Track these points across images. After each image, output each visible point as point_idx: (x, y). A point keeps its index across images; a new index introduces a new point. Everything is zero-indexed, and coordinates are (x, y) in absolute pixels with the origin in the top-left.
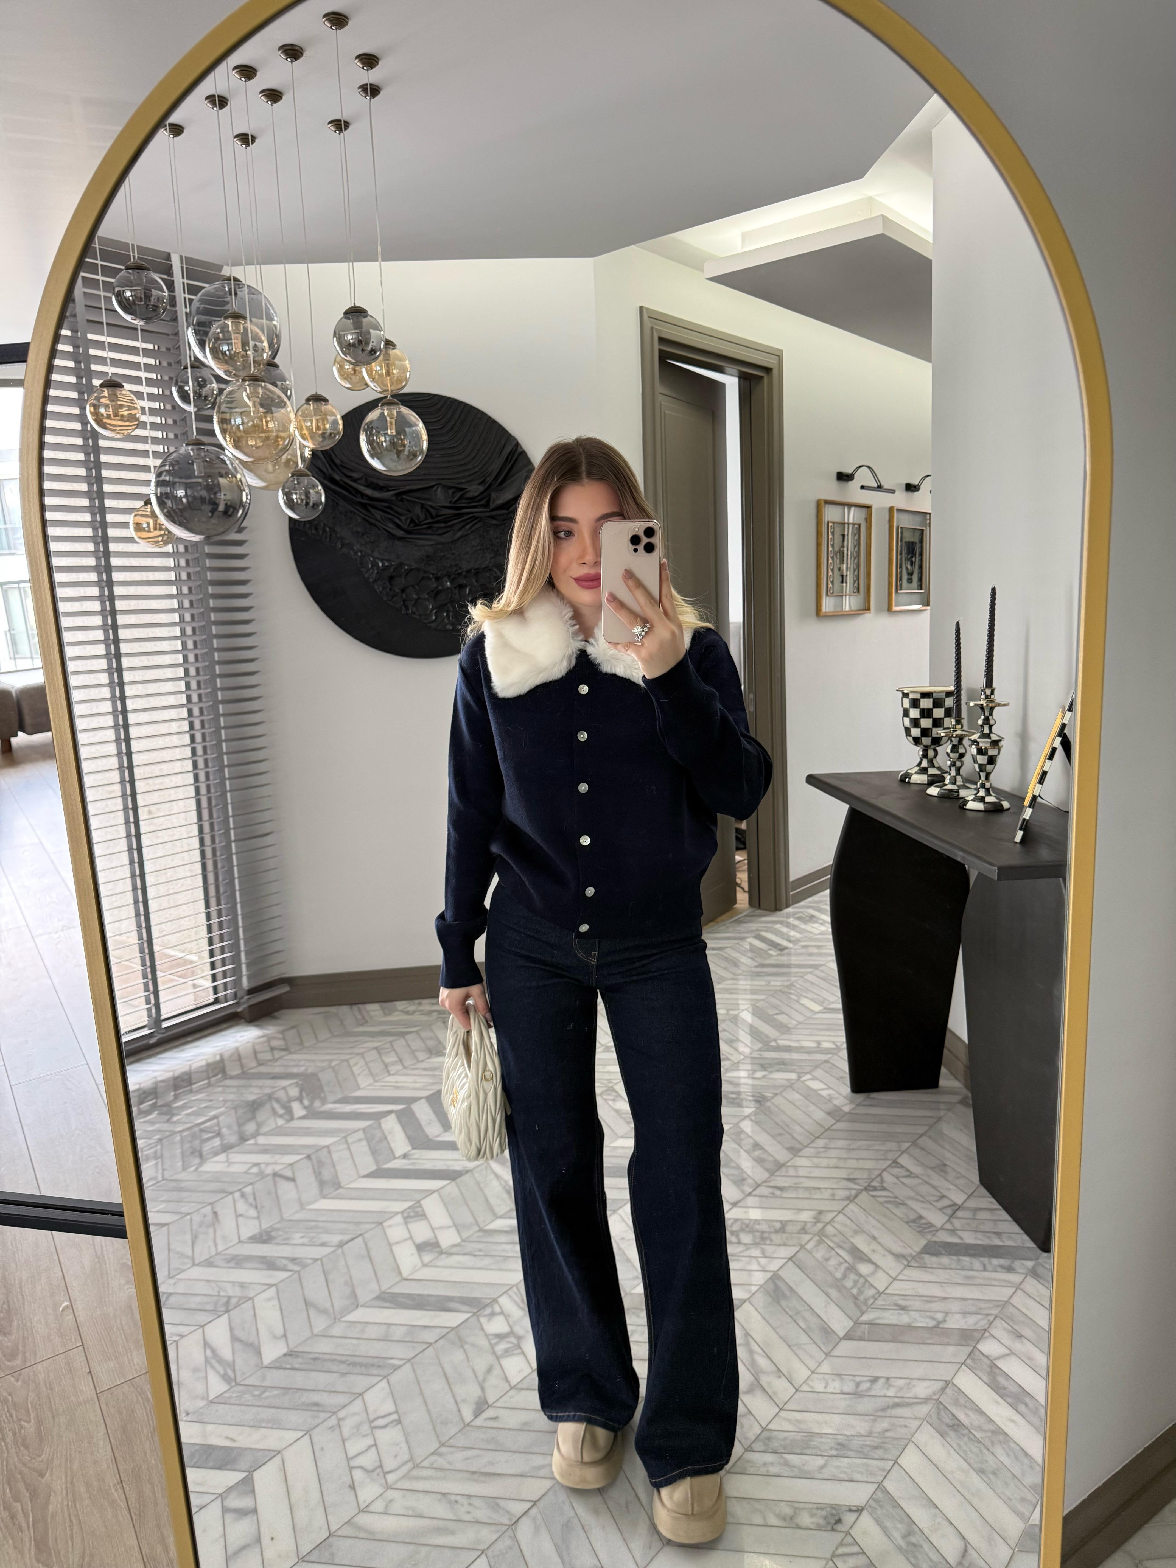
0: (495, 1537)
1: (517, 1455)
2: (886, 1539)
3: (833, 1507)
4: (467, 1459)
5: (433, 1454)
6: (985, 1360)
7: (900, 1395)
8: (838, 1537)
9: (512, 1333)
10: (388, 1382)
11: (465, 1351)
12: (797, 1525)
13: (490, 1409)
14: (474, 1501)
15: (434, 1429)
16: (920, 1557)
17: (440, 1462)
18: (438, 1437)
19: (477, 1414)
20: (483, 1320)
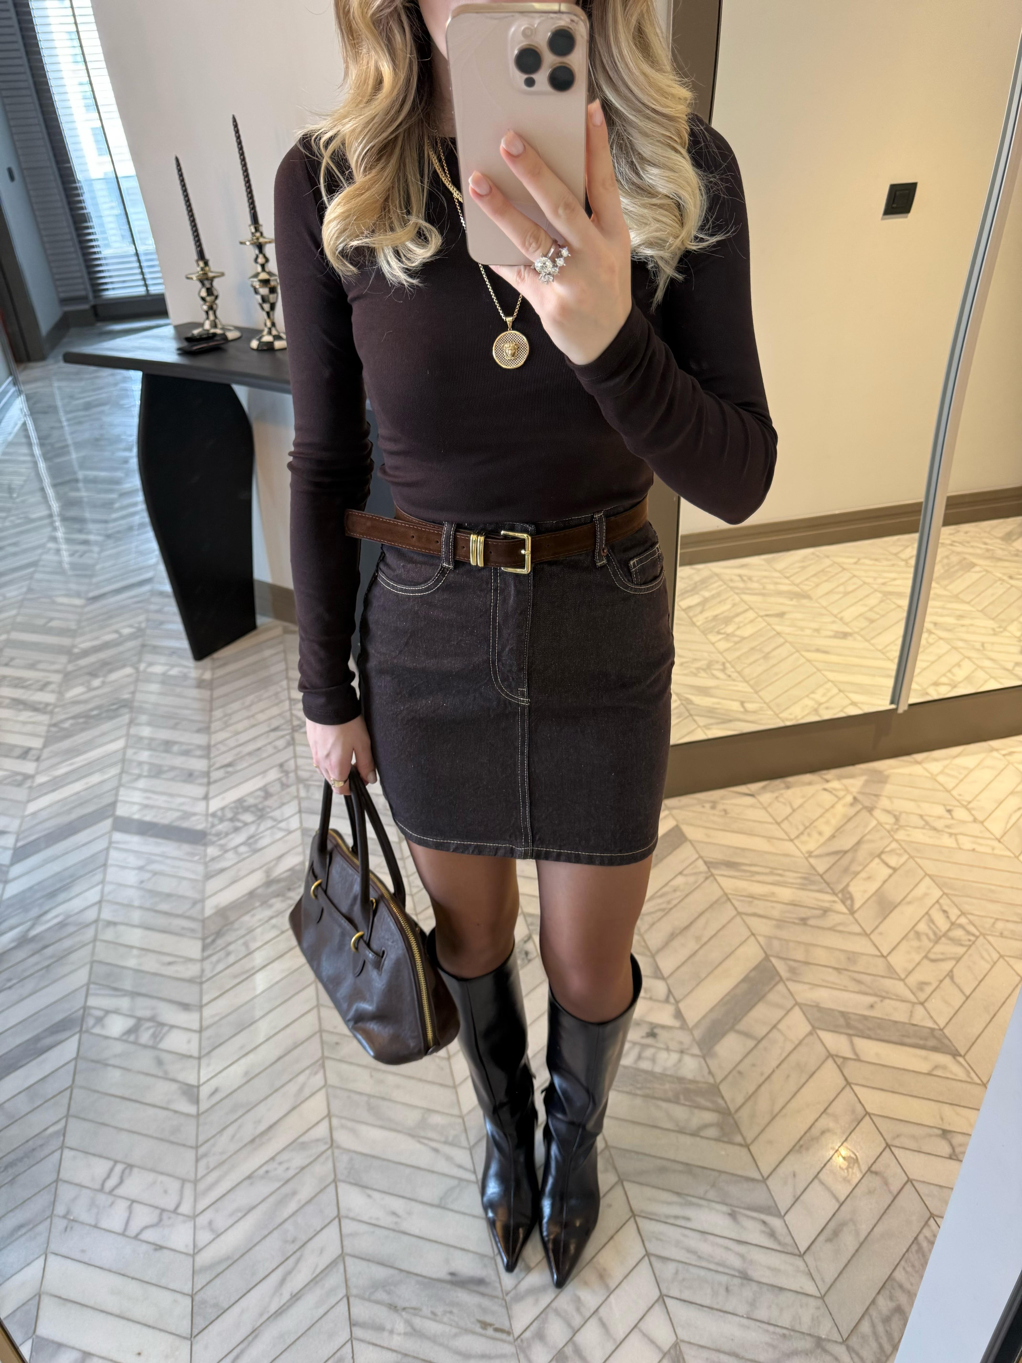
0: (330, 1165)
4: (233, 1137)
5: (197, 1161)
9: (139, 1019)
10: (72, 1149)
11: (114, 1066)
13: (200, 1088)
14: (279, 1159)
15: (172, 1143)
17: (212, 1160)
18: (184, 1145)
19: (196, 1101)
20: (97, 1030)
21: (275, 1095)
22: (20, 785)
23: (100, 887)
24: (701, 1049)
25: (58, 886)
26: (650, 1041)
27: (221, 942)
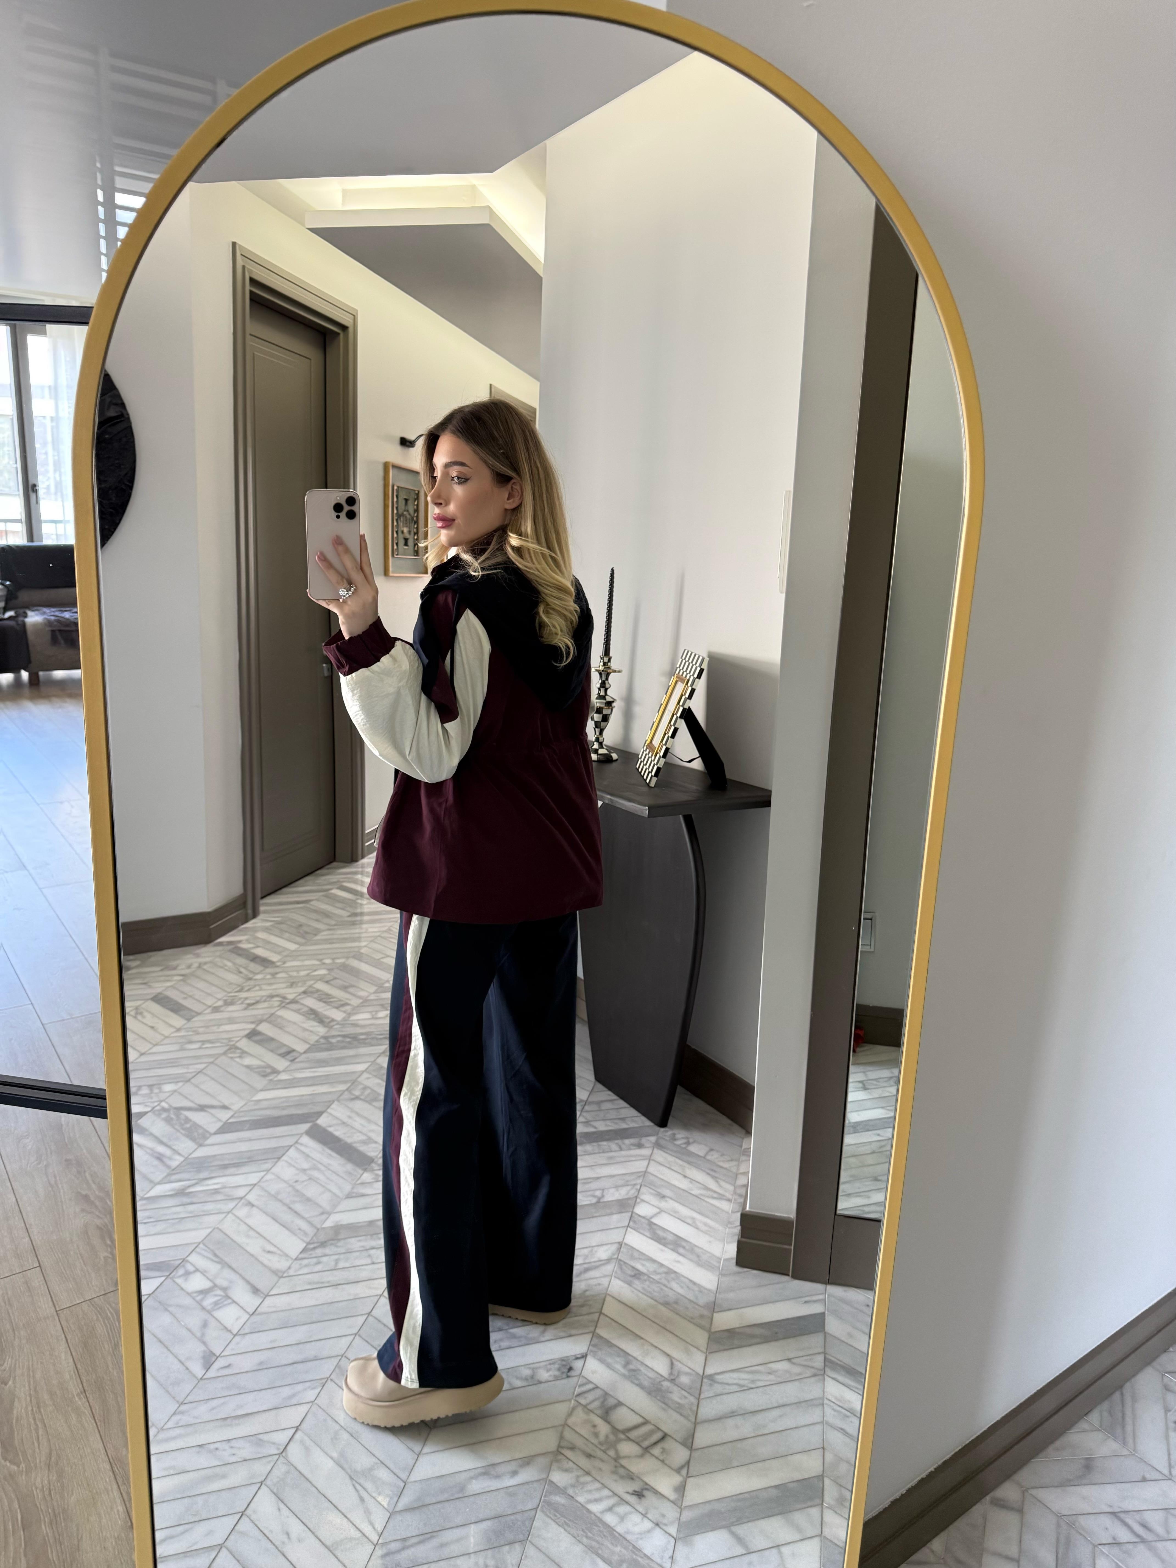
0: (269, 1468)
1: (263, 1391)
2: (611, 1372)
3: (562, 1360)
4: (213, 1409)
5: (174, 1414)
6: (643, 1220)
7: (587, 1261)
8: (573, 1381)
9: (215, 1286)
11: (171, 1313)
12: (538, 1381)
13: (219, 1359)
14: (234, 1443)
15: (168, 1392)
16: (640, 1377)
17: (185, 1419)
18: (174, 1398)
19: (208, 1367)
20: (179, 1281)
21: (269, 1391)
22: (264, 1076)
23: (264, 1173)
24: (678, 1531)
25: (234, 1162)
26: (632, 1499)
27: (319, 1251)
